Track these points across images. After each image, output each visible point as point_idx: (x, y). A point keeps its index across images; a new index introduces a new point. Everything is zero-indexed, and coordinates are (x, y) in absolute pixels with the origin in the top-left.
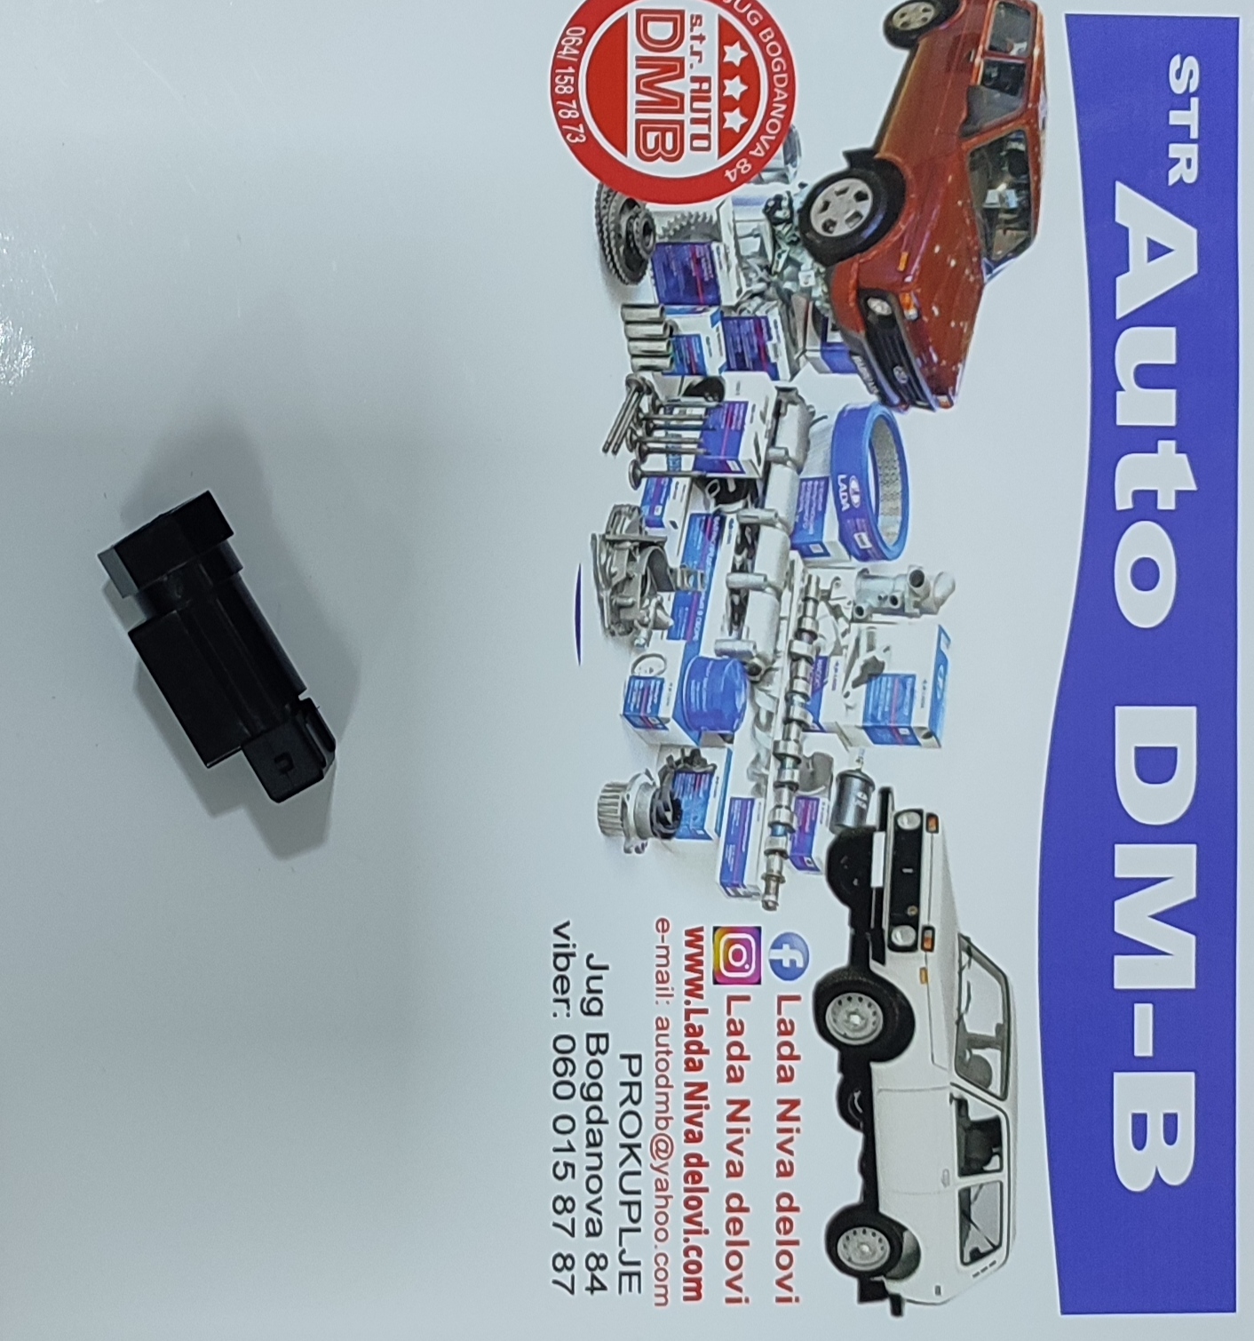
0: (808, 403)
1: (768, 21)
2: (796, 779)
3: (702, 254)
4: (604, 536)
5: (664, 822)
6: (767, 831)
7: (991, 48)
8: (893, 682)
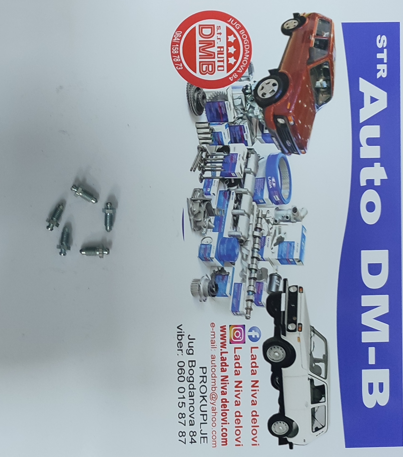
0: (258, 154)
1: (242, 28)
2: (256, 277)
3: (222, 105)
4: (191, 198)
5: (212, 291)
6: (247, 293)
7: (317, 35)
8: (287, 244)
